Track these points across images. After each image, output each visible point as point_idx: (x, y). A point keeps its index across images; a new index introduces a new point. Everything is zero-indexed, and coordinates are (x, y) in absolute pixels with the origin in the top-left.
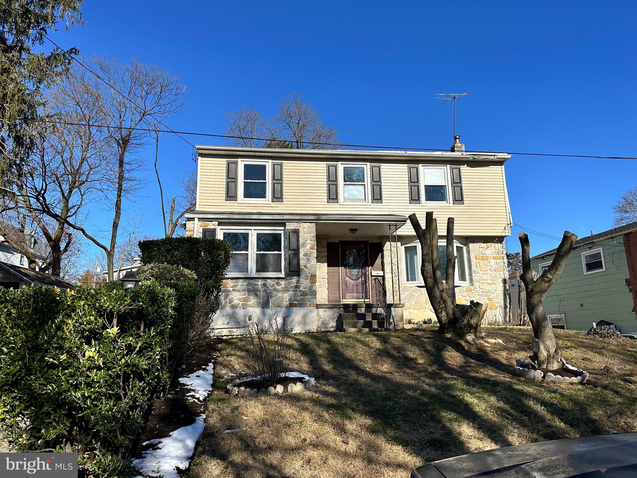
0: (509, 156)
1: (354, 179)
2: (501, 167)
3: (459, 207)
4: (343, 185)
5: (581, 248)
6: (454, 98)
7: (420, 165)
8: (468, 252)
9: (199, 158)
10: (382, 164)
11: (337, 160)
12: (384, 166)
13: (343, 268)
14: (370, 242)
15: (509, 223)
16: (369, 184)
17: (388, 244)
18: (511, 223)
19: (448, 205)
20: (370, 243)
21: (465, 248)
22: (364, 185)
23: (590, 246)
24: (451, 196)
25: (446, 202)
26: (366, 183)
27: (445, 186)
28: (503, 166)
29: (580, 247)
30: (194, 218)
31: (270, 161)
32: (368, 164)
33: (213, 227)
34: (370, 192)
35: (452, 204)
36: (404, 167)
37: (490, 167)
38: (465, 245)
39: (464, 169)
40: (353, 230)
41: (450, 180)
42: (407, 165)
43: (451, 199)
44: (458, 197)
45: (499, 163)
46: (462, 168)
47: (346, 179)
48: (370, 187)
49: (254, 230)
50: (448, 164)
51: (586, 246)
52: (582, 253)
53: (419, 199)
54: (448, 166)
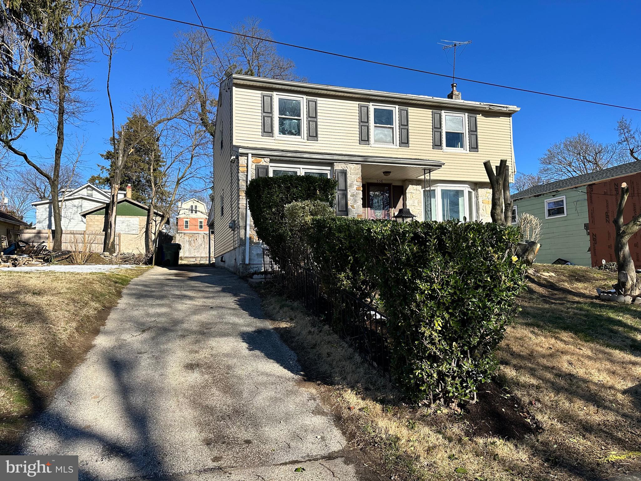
0: (518, 109)
1: (384, 121)
2: (509, 118)
3: (473, 154)
4: (373, 127)
5: (545, 195)
6: (455, 45)
7: (443, 111)
8: (477, 197)
9: (234, 88)
10: (409, 108)
11: (368, 101)
12: (411, 110)
13: (369, 208)
14: (393, 184)
15: (513, 171)
16: (398, 128)
17: (410, 186)
18: (515, 172)
19: (465, 151)
20: (393, 186)
21: (473, 193)
22: (393, 128)
23: (554, 194)
24: (468, 144)
25: (463, 149)
26: (394, 126)
27: (462, 133)
28: (511, 118)
29: (543, 194)
30: (247, 154)
31: (305, 97)
32: (397, 107)
33: (265, 164)
34: (398, 136)
35: (468, 152)
36: (429, 112)
37: (501, 118)
38: (474, 190)
39: (479, 117)
40: (387, 173)
41: (467, 128)
42: (431, 110)
43: (468, 147)
44: (474, 145)
45: (508, 114)
46: (478, 117)
47: (376, 121)
48: (398, 130)
49: (303, 168)
50: (466, 112)
51: (550, 194)
52: (545, 200)
53: (441, 145)
54: (467, 114)
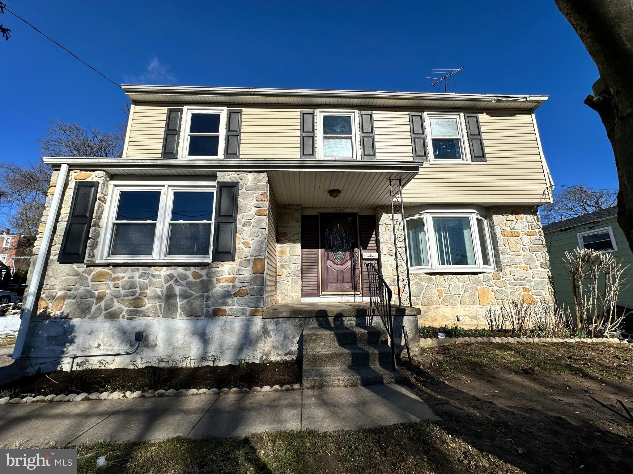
0: (545, 98)
1: (338, 130)
2: (530, 116)
3: (479, 165)
4: (322, 138)
5: (576, 228)
6: (445, 77)
7: (425, 113)
8: (492, 227)
9: (133, 106)
10: (374, 112)
11: (315, 107)
12: (376, 114)
13: (323, 250)
14: (359, 214)
15: (549, 185)
16: (358, 136)
17: (384, 215)
18: (551, 186)
19: (465, 162)
20: (360, 216)
21: (485, 222)
22: (351, 138)
23: (592, 225)
24: (468, 152)
25: (461, 160)
26: (353, 135)
27: (457, 140)
28: (533, 115)
29: (574, 228)
30: (59, 165)
31: (225, 109)
32: (356, 111)
33: (95, 180)
34: (359, 147)
35: (469, 162)
36: (404, 116)
37: (517, 115)
38: (485, 218)
39: (483, 118)
40: (334, 193)
41: (465, 131)
42: (408, 113)
43: (469, 156)
44: (478, 153)
45: (528, 111)
46: (480, 117)
47: (327, 131)
48: (358, 140)
49: (169, 186)
50: (462, 112)
51: (584, 227)
52: (578, 234)
53: (425, 155)
54: (462, 115)
